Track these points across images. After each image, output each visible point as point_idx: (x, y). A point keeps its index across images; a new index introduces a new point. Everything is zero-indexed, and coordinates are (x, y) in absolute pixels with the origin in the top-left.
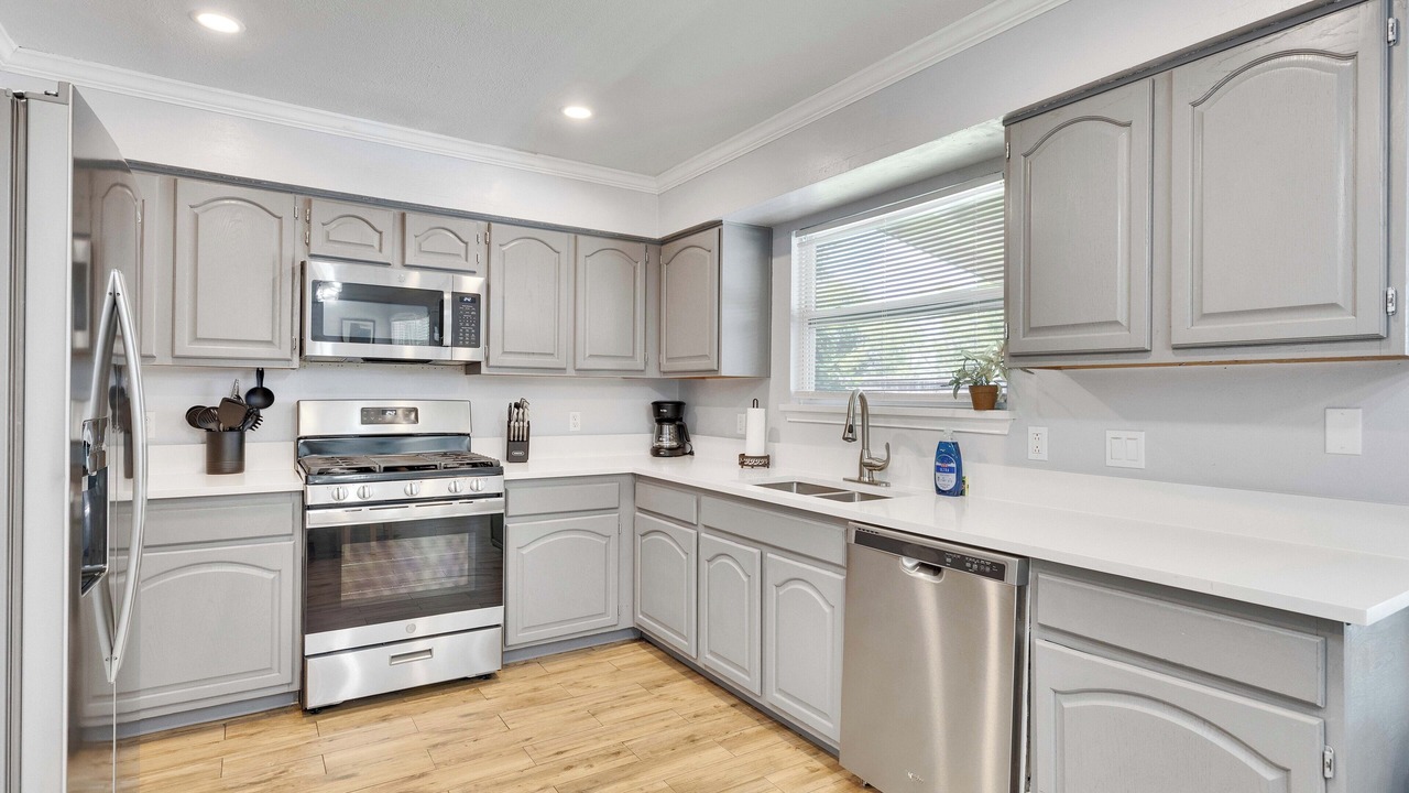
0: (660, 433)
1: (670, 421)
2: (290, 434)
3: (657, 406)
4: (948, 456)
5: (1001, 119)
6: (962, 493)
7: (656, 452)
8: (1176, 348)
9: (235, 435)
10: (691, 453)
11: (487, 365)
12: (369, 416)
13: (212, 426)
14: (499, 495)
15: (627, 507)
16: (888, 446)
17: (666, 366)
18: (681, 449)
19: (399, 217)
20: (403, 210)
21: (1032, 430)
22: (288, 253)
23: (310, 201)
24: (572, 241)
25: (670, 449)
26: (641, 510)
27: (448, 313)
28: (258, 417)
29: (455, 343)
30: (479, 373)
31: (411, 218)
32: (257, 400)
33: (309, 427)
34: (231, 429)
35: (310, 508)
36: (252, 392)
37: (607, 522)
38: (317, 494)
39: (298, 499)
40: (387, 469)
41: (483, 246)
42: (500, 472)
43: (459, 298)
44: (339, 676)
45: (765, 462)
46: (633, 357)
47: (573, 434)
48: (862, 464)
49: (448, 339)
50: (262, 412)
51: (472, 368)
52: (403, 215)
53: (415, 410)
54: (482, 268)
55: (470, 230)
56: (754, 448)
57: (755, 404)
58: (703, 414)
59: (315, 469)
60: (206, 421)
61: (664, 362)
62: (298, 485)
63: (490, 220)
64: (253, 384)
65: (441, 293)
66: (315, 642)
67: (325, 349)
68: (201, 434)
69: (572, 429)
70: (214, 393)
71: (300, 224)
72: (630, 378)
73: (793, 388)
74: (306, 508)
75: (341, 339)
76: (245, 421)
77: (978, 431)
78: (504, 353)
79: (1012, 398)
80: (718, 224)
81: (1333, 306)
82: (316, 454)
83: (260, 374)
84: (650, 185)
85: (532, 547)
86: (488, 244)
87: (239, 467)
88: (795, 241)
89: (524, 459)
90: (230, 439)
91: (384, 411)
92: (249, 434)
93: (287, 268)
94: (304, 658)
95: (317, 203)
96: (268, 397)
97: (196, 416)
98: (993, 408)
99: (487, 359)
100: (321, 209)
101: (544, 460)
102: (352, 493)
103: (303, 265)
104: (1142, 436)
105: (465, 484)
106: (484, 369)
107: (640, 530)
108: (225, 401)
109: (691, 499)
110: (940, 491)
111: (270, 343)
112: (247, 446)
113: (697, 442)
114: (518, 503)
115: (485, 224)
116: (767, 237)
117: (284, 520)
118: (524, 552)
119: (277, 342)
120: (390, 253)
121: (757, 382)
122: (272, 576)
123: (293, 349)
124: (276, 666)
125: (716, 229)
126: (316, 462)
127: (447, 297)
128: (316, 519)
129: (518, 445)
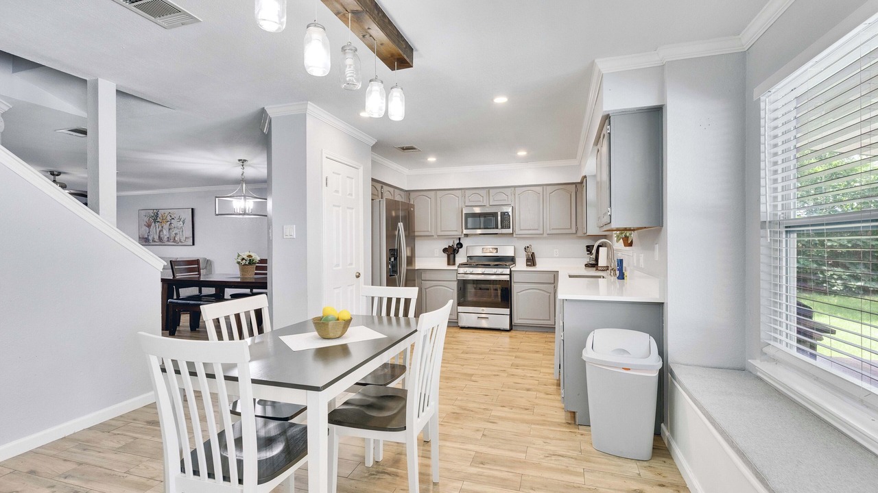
0: (589, 258)
3: (588, 247)
6: (624, 278)
7: (586, 265)
12: (484, 250)
13: (448, 253)
14: (509, 275)
19: (488, 191)
20: (488, 189)
22: (460, 206)
23: (465, 191)
24: (544, 189)
25: (592, 264)
27: (499, 218)
28: (459, 251)
29: (502, 228)
30: (512, 236)
31: (491, 191)
32: (459, 246)
34: (453, 254)
36: (457, 244)
37: (550, 288)
38: (460, 270)
39: (457, 272)
41: (513, 196)
43: (503, 214)
45: (606, 269)
46: (571, 229)
47: (555, 257)
49: (499, 226)
50: (460, 249)
51: (509, 235)
53: (498, 249)
54: (511, 204)
55: (508, 191)
56: (602, 262)
60: (446, 252)
62: (457, 268)
63: (516, 187)
64: (458, 242)
65: (497, 213)
66: (460, 309)
68: (445, 255)
69: (555, 255)
70: (449, 244)
71: (463, 198)
74: (458, 274)
75: (474, 229)
76: (455, 251)
78: (520, 230)
79: (633, 242)
80: (585, 177)
83: (460, 239)
85: (523, 292)
86: (515, 195)
87: (453, 264)
89: (533, 265)
90: (452, 256)
92: (457, 254)
93: (460, 210)
94: (458, 313)
96: (461, 245)
97: (445, 250)
99: (514, 232)
100: (468, 192)
101: (542, 265)
104: (643, 255)
106: (514, 235)
108: (451, 246)
110: (617, 278)
112: (456, 258)
115: (513, 189)
118: (519, 294)
120: (485, 203)
125: (585, 179)
127: (499, 214)
129: (529, 261)
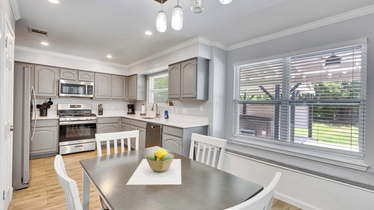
0: (129, 110)
1: (131, 108)
2: (56, 109)
3: (128, 105)
4: (166, 112)
5: (168, 65)
6: (168, 118)
7: (128, 113)
8: (182, 98)
9: (46, 110)
10: (135, 114)
11: (94, 98)
12: (71, 106)
13: (41, 108)
14: (95, 120)
15: (120, 122)
16: (160, 111)
17: (129, 98)
18: (133, 113)
19: (77, 72)
20: (78, 71)
21: (176, 109)
22: (56, 78)
23: (60, 69)
24: (111, 76)
25: (131, 113)
26: (123, 123)
27: (86, 88)
28: (50, 106)
29: (88, 94)
30: (93, 99)
31: (80, 72)
32: (50, 103)
33: (60, 108)
34: (45, 109)
35: (60, 121)
37: (117, 125)
38: (62, 119)
39: (58, 120)
40: (74, 115)
41: (94, 77)
42: (96, 116)
43: (89, 86)
44: (66, 149)
45: (145, 115)
46: (123, 96)
48: (157, 114)
49: (86, 93)
50: (51, 106)
51: (92, 98)
52: (78, 72)
53: (81, 106)
54: (93, 81)
55: (91, 74)
56: (143, 112)
57: (143, 105)
58: (137, 107)
59: (61, 115)
60: (40, 107)
61: (129, 97)
62: (58, 118)
63: (95, 73)
64: (49, 101)
65: (85, 85)
66: (61, 144)
67: (63, 95)
68: (39, 109)
69: (112, 109)
70: (41, 103)
71: (58, 74)
72: (124, 100)
73: (150, 102)
74: (59, 121)
75: (66, 93)
76: (47, 107)
77: (170, 109)
78: (98, 96)
79: (174, 104)
80: (137, 74)
81: (192, 94)
82: (62, 113)
83: (50, 99)
84: (126, 66)
85: (102, 129)
86: (95, 77)
87: (46, 115)
88: (150, 78)
89: (102, 114)
90: (44, 110)
91: (74, 106)
92: (48, 109)
93: (56, 81)
94: (59, 146)
95: (62, 70)
96: (52, 103)
97: (38, 106)
98: (172, 106)
99: (94, 96)
101: (106, 114)
102: (68, 119)
103: (59, 80)
104: (186, 109)
105: (89, 118)
106: (94, 99)
107: (123, 126)
108: (44, 103)
109: (129, 120)
110: (165, 118)
111: (53, 94)
112: (48, 111)
113: (136, 112)
114: (99, 121)
115: (94, 73)
116: (146, 77)
117: (55, 123)
118: (100, 130)
119: (54, 94)
120: (76, 78)
121: (144, 101)
122: (53, 133)
123: (57, 95)
124: (54, 148)
125: (136, 75)
126: (61, 114)
128: (61, 123)
129: (101, 112)
